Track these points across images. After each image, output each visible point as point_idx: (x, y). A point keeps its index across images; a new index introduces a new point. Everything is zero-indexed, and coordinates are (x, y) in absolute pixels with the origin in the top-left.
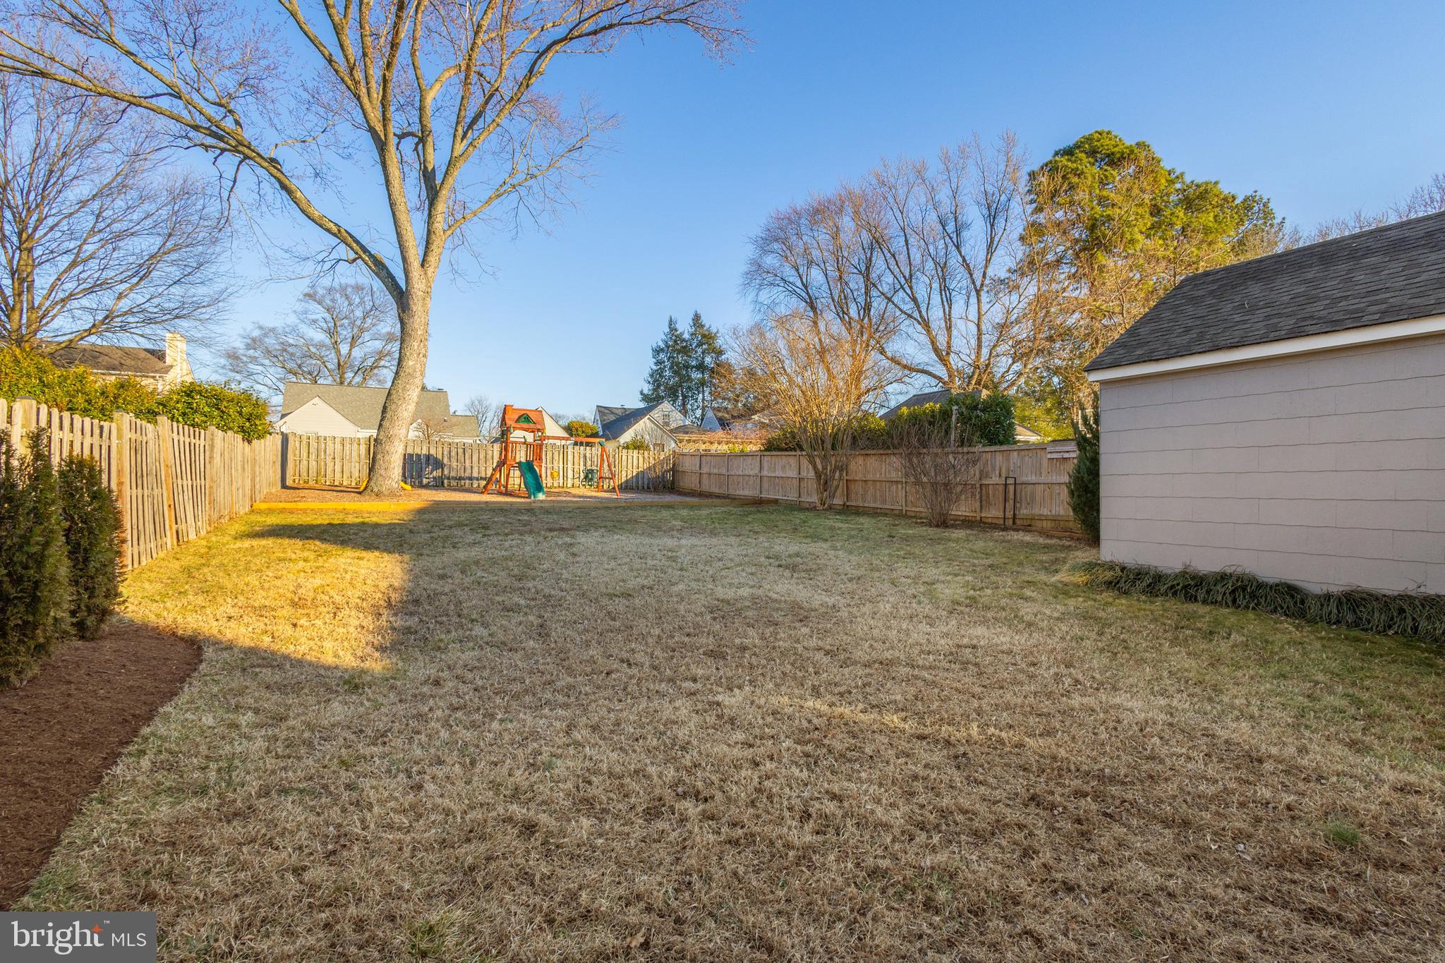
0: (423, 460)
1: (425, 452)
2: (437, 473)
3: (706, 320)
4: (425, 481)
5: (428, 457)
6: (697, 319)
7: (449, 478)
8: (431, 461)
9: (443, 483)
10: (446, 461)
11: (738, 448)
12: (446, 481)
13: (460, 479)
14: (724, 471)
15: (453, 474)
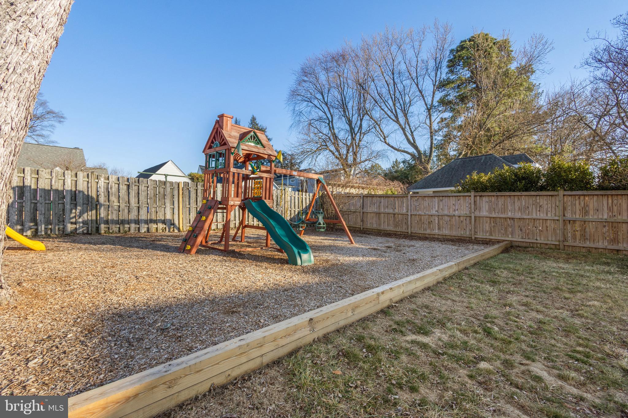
0: (68, 200)
1: (69, 186)
2: (90, 215)
3: (258, 121)
4: (70, 227)
5: (74, 195)
6: (253, 120)
7: (107, 222)
8: (80, 200)
9: (98, 229)
10: (102, 199)
11: (366, 192)
12: (103, 226)
13: (123, 222)
14: (391, 211)
15: (113, 216)
